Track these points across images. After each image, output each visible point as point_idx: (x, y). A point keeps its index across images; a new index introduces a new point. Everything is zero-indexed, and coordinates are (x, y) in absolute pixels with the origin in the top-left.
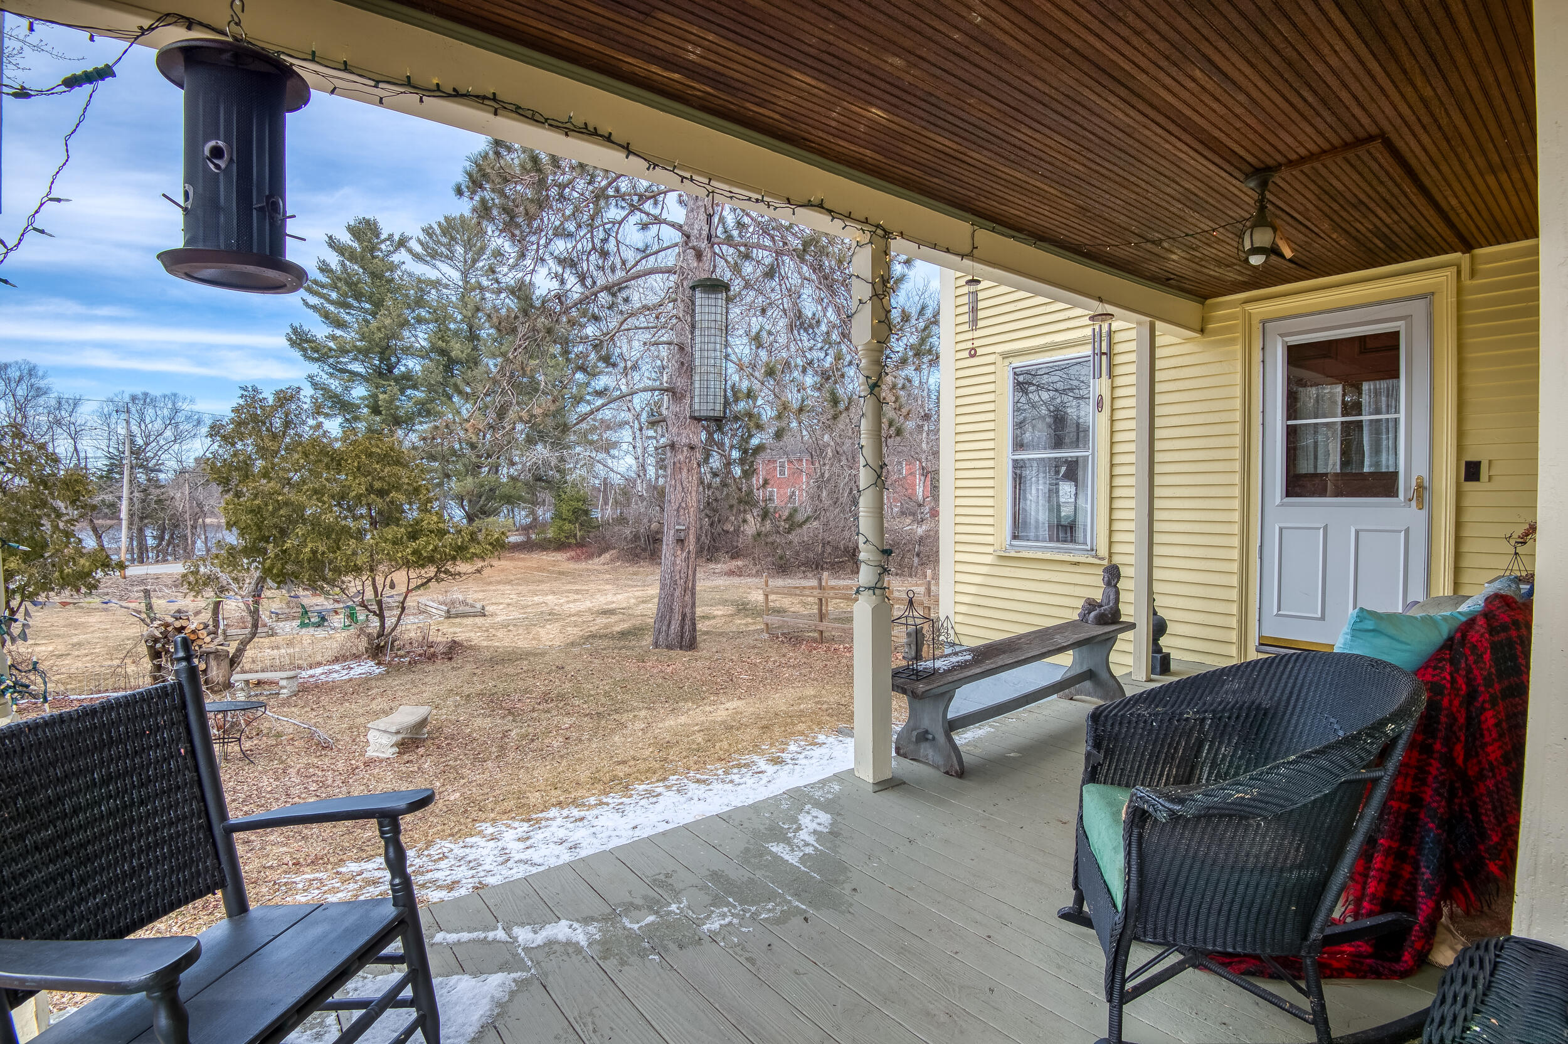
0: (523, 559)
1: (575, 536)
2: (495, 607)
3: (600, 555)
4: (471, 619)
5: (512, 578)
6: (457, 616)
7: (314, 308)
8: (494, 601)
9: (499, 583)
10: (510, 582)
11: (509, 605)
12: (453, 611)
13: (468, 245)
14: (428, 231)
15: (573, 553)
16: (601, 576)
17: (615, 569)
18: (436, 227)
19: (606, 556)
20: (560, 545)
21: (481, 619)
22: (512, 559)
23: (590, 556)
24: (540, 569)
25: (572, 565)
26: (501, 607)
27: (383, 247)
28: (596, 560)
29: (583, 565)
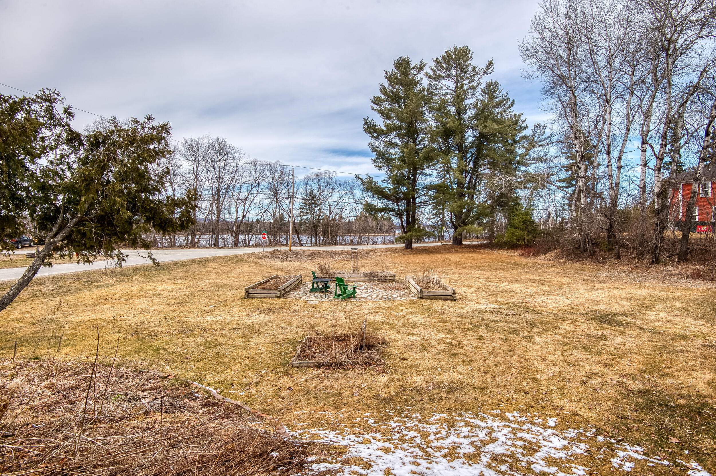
0: (488, 253)
1: (524, 239)
2: (465, 289)
3: (545, 253)
4: (441, 302)
5: (480, 265)
6: (429, 297)
7: (376, 110)
8: (466, 283)
9: (471, 268)
10: (479, 268)
11: (479, 288)
12: (425, 292)
13: (459, 67)
14: (437, 61)
15: (523, 251)
16: (551, 269)
17: (561, 265)
18: (440, 58)
19: (552, 254)
20: (512, 246)
21: (451, 303)
22: (480, 253)
23: (537, 254)
24: (499, 260)
25: (523, 260)
26: (472, 290)
27: (412, 72)
28: (543, 257)
29: (532, 260)
